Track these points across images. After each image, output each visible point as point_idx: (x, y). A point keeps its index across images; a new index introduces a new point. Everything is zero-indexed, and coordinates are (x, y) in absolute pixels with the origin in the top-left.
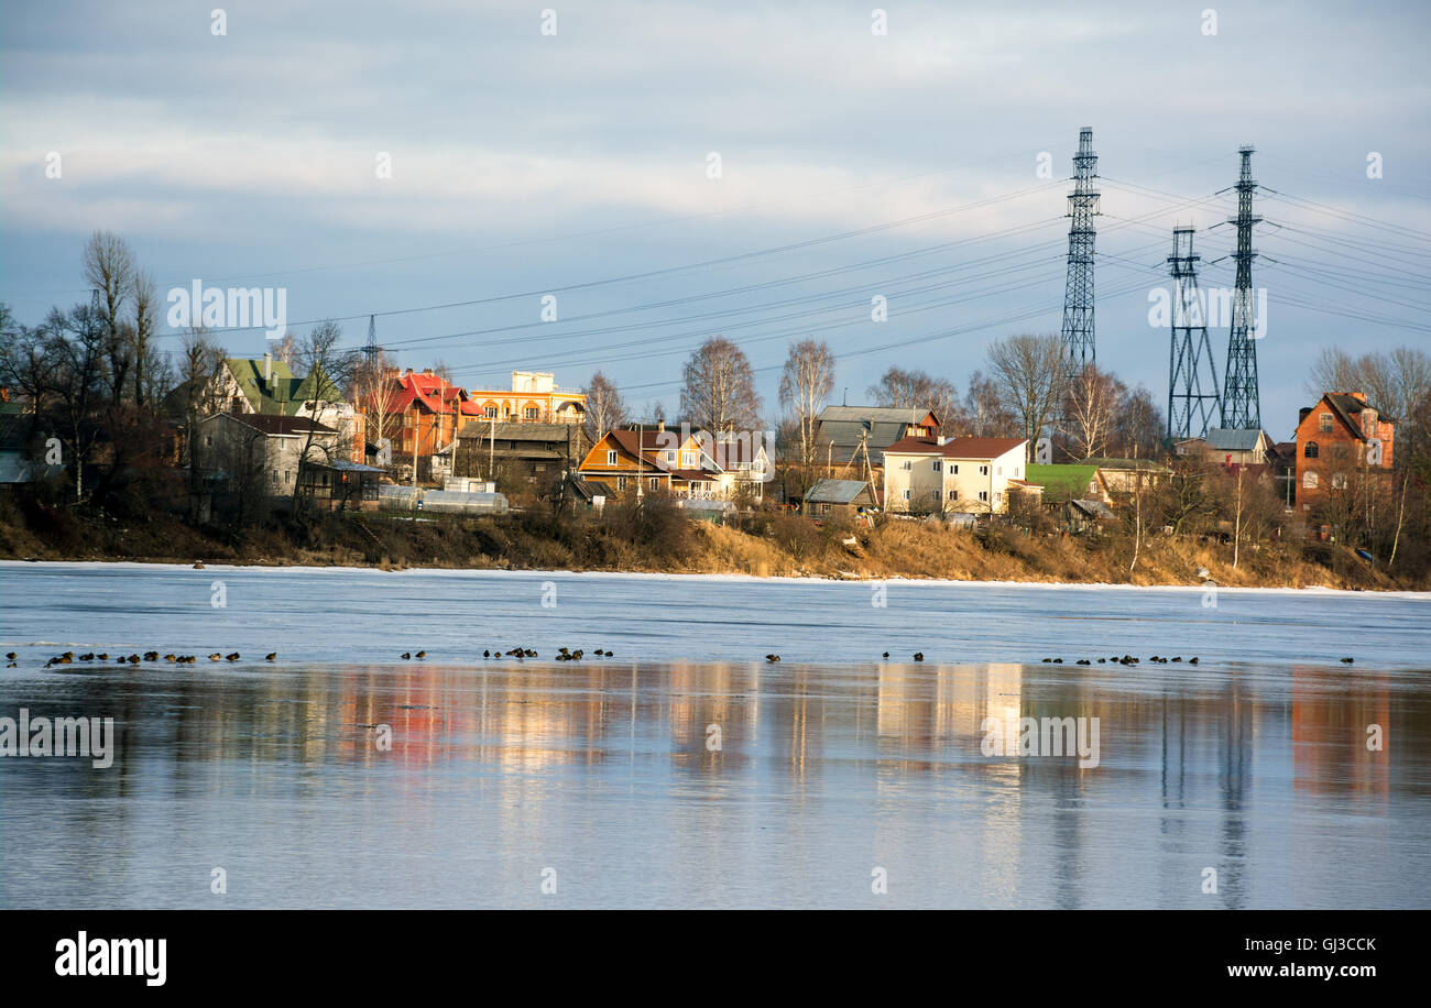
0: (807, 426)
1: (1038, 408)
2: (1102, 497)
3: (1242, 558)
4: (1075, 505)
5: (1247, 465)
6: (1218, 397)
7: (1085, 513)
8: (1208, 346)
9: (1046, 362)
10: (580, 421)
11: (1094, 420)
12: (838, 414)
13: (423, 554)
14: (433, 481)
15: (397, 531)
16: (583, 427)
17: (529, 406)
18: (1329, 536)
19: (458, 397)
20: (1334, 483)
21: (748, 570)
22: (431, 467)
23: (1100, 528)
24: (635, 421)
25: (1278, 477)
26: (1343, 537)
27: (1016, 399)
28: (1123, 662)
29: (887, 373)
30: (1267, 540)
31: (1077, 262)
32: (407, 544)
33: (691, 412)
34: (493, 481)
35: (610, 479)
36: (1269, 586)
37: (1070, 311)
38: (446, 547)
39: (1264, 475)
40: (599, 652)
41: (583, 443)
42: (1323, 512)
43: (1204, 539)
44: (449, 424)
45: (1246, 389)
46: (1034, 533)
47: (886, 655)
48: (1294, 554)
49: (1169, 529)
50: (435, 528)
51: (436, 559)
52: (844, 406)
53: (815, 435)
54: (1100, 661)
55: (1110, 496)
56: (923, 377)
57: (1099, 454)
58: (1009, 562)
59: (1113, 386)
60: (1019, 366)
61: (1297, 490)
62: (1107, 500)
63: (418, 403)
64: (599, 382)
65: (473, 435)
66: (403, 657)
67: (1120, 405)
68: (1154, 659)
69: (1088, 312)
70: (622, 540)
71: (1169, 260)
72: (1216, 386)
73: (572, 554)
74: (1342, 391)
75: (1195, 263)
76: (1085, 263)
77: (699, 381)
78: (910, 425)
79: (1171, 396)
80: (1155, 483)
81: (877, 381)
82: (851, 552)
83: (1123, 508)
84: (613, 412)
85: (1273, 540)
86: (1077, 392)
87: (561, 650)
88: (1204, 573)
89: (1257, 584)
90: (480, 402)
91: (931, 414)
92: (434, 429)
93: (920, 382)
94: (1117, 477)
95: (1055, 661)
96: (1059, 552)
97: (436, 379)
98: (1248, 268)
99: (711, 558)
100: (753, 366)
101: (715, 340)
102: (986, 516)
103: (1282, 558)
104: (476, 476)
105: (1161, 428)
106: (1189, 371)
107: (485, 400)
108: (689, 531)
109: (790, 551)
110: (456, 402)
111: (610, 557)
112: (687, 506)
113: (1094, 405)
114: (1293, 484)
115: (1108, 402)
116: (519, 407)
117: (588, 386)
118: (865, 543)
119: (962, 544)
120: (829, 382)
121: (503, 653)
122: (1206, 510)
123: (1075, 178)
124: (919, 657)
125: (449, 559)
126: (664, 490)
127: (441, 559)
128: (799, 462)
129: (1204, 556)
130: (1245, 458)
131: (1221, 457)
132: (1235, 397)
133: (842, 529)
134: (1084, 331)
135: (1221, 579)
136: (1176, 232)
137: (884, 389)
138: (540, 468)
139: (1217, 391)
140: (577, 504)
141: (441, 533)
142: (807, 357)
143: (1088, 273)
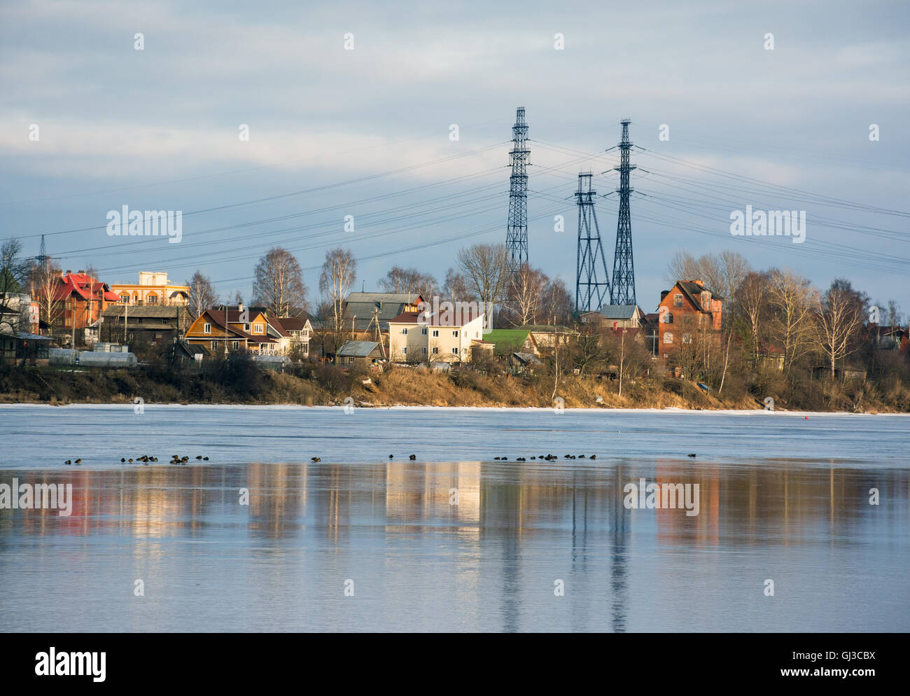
0: (338, 306)
1: (491, 292)
2: (533, 351)
3: (624, 389)
4: (515, 356)
5: (627, 329)
6: (608, 284)
7: (522, 361)
8: (602, 250)
9: (496, 262)
10: (186, 304)
11: (528, 300)
12: (359, 298)
13: (80, 394)
14: (86, 345)
15: (61, 379)
16: (187, 308)
17: (151, 294)
18: (680, 375)
19: (102, 289)
20: (684, 340)
21: (299, 402)
22: (84, 336)
23: (532, 371)
24: (222, 303)
25: (647, 336)
26: (689, 375)
27: (476, 287)
28: (546, 459)
29: (391, 270)
30: (641, 378)
31: (515, 196)
32: (69, 388)
33: (260, 297)
34: (127, 345)
35: (207, 343)
36: (641, 408)
37: (511, 228)
38: (95, 389)
39: (639, 335)
40: (199, 458)
41: (187, 318)
42: (676, 359)
43: (599, 378)
44: (96, 307)
45: (626, 278)
46: (488, 375)
47: (391, 456)
48: (658, 387)
49: (577, 371)
50: (87, 377)
51: (88, 397)
52: (363, 292)
53: (343, 312)
54: (532, 458)
55: (538, 350)
56: (415, 273)
57: (531, 322)
58: (472, 394)
59: (540, 277)
60: (479, 265)
61: (660, 345)
62: (537, 352)
63: (75, 294)
64: (198, 278)
65: (113, 314)
66: (66, 463)
67: (545, 290)
68: (567, 456)
69: (524, 229)
70: (215, 383)
71: (576, 194)
72: (607, 277)
73: (181, 393)
74: (688, 279)
75: (593, 196)
76: (521, 197)
77: (265, 277)
78: (407, 304)
79: (578, 284)
80: (568, 341)
81: (384, 275)
82: (368, 389)
83: (547, 358)
84: (208, 297)
85: (644, 377)
86: (516, 282)
87: (174, 457)
88: (600, 400)
89: (634, 406)
90: (117, 292)
91: (420, 297)
92: (86, 311)
93: (413, 276)
94: (542, 338)
96: (504, 386)
97: (88, 277)
98: (627, 200)
99: (274, 394)
100: (301, 266)
101: (276, 249)
102: (457, 364)
103: (650, 389)
104: (115, 341)
105: (571, 305)
106: (589, 267)
107: (121, 291)
108: (260, 376)
109: (328, 389)
110: (101, 292)
111: (206, 394)
112: (258, 360)
113: (528, 290)
114: (657, 340)
115: (536, 288)
116: (144, 296)
117: (191, 281)
118: (377, 383)
119: (441, 383)
120: (353, 277)
121: (134, 459)
122: (601, 358)
123: (514, 140)
124: (413, 458)
125: (97, 397)
126: (243, 349)
127: (92, 397)
128: (333, 330)
129: (600, 389)
130: (626, 324)
131: (611, 324)
132: (619, 285)
133: (362, 374)
134: (520, 242)
135: (611, 403)
136: (580, 176)
137: (389, 280)
138: (159, 336)
139: (608, 281)
140: (184, 359)
141: (91, 380)
142: (338, 260)
143: (523, 203)
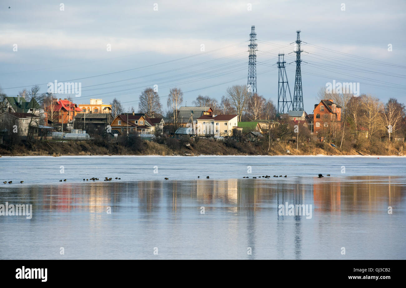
0: (175, 112)
1: (241, 106)
2: (260, 131)
3: (299, 147)
4: (252, 133)
5: (300, 121)
6: (292, 102)
7: (255, 135)
8: (289, 87)
9: (243, 93)
10: (110, 113)
11: (257, 109)
12: (184, 109)
13: (65, 151)
14: (68, 131)
15: (58, 145)
16: (111, 114)
17: (95, 109)
18: (323, 140)
19: (74, 106)
20: (324, 125)
21: (159, 154)
22: (67, 127)
23: (259, 139)
24: (126, 112)
25: (309, 124)
26: (327, 141)
27: (235, 104)
29: (198, 97)
30: (306, 142)
31: (251, 64)
32: (61, 149)
33: (142, 109)
34: (85, 130)
35: (119, 129)
36: (307, 155)
37: (249, 78)
38: (72, 149)
39: (305, 123)
40: (116, 178)
41: (111, 119)
42: (321, 134)
43: (288, 142)
44: (72, 114)
45: (299, 99)
46: (240, 141)
47: (199, 177)
48: (313, 146)
49: (278, 139)
50: (69, 144)
51: (69, 153)
52: (186, 107)
53: (178, 115)
55: (262, 130)
56: (208, 98)
57: (258, 119)
58: (233, 150)
59: (262, 99)
60: (235, 94)
61: (314, 128)
62: (261, 132)
63: (63, 108)
64: (115, 101)
65: (79, 117)
66: (60, 181)
67: (264, 105)
68: (275, 176)
69: (255, 78)
70: (123, 146)
71: (277, 63)
72: (291, 99)
73: (109, 151)
74: (326, 99)
75: (284, 64)
77: (144, 100)
78: (205, 112)
79: (279, 102)
80: (274, 126)
81: (195, 99)
82: (188, 148)
83: (266, 134)
84: (120, 110)
85: (307, 142)
86: (252, 101)
87: (106, 178)
88: (288, 152)
89: (303, 154)
90: (81, 108)
91: (211, 108)
92: (68, 116)
93: (207, 99)
94: (263, 125)
95: (247, 178)
96: (247, 146)
97: (68, 102)
98: (300, 65)
99: (149, 151)
100: (159, 96)
101: (148, 89)
102: (226, 137)
103: (310, 147)
104: (80, 129)
105: (276, 111)
106: (283, 95)
107: (82, 107)
108: (142, 143)
109: (171, 148)
110: (74, 108)
111: (119, 151)
112: (141, 136)
113: (257, 105)
114: (313, 126)
115: (261, 104)
116: (92, 109)
117: (112, 102)
118: (192, 145)
119: (220, 145)
120: (181, 100)
121: (89, 179)
122: (289, 134)
123: (250, 40)
124: (208, 177)
125: (73, 153)
126: (135, 132)
127: (71, 153)
128: (173, 123)
129: (288, 147)
130: (300, 119)
131: (293, 119)
132: (296, 102)
133: (186, 142)
134: (253, 84)
135: (293, 153)
136: (279, 55)
137: (197, 101)
138: (99, 126)
139: (291, 100)
140: (110, 136)
141: (70, 145)
142: (175, 93)
143: (254, 67)
